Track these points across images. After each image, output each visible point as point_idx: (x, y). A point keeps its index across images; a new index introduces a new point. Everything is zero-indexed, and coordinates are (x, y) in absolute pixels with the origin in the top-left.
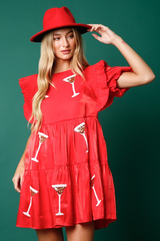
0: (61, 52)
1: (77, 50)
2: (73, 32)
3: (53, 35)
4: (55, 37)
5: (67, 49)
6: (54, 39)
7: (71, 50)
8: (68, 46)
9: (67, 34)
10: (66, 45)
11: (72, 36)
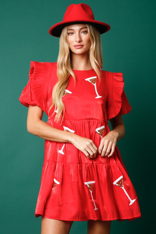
0: (74, 47)
1: (93, 47)
2: (87, 28)
3: (68, 30)
4: (69, 31)
5: (79, 44)
6: (68, 34)
7: (84, 46)
8: (80, 42)
9: (81, 29)
10: (78, 40)
11: (86, 32)
